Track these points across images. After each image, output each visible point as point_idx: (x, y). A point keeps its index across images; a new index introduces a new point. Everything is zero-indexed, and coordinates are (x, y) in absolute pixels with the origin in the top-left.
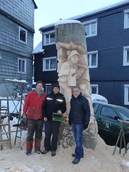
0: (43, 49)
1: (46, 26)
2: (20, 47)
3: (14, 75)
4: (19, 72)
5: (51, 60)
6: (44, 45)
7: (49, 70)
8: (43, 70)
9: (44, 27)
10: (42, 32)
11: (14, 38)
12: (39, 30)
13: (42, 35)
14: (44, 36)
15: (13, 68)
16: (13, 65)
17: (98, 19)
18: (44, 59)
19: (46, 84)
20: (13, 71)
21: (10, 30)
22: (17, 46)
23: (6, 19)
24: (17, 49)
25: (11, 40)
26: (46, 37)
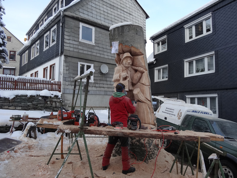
0: (154, 58)
1: (156, 34)
5: (163, 69)
6: (155, 54)
7: (161, 80)
8: (155, 81)
9: (154, 35)
10: (152, 41)
12: (150, 39)
13: (153, 43)
14: (155, 44)
17: (212, 13)
18: (155, 68)
26: (157, 45)
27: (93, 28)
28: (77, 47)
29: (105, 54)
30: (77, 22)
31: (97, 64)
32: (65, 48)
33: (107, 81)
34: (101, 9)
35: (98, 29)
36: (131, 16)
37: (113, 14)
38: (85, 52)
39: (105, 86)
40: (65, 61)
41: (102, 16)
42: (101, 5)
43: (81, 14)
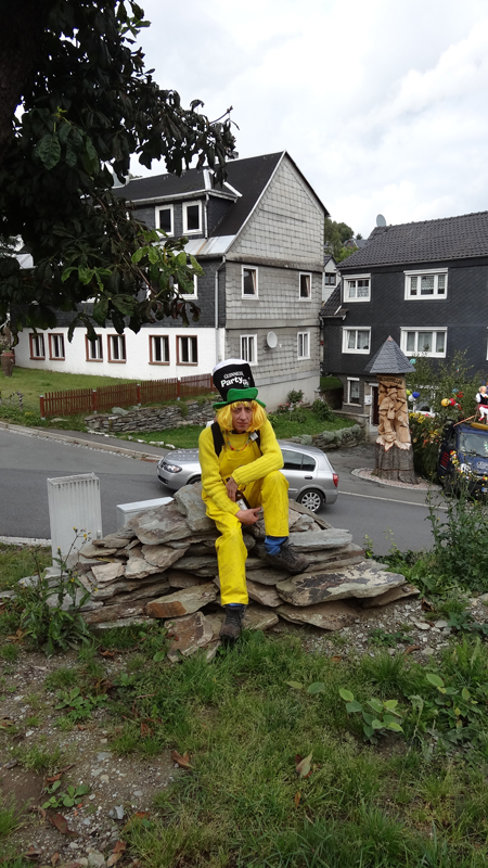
0: (342, 308)
2: (300, 311)
3: (292, 365)
4: (299, 358)
5: (359, 331)
6: (345, 301)
7: (355, 351)
8: (343, 352)
10: (340, 274)
11: (292, 300)
14: (345, 282)
15: (291, 354)
16: (291, 348)
18: (344, 328)
19: (349, 378)
20: (291, 360)
21: (287, 286)
22: (297, 311)
23: (282, 271)
24: (297, 317)
25: (288, 306)
27: (257, 269)
28: (239, 310)
29: (271, 311)
30: (237, 266)
31: (261, 332)
32: (228, 316)
33: (272, 359)
34: (267, 228)
35: (263, 269)
36: (304, 224)
37: (281, 231)
38: (249, 317)
39: (271, 368)
40: (227, 339)
41: (267, 241)
42: (265, 221)
43: (244, 250)
